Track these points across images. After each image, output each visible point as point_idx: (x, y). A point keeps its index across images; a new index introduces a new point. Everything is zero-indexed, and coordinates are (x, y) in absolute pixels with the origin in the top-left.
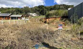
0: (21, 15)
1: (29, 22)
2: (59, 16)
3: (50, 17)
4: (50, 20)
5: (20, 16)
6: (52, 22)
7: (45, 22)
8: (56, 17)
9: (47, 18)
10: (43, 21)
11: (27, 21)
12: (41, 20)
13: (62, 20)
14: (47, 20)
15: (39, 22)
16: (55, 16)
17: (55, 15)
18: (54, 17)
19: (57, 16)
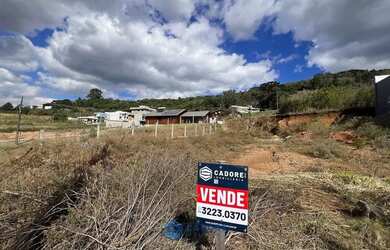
0: (207, 112)
1: (225, 129)
2: (332, 110)
3: (290, 113)
4: (290, 122)
5: (203, 113)
6: (298, 131)
7: (274, 131)
8: (315, 114)
9: (282, 118)
10: (265, 128)
11: (219, 126)
12: (259, 124)
13: (343, 122)
14: (282, 123)
15: (253, 130)
16: (311, 110)
17: (313, 106)
18: (308, 114)
19: (321, 108)
